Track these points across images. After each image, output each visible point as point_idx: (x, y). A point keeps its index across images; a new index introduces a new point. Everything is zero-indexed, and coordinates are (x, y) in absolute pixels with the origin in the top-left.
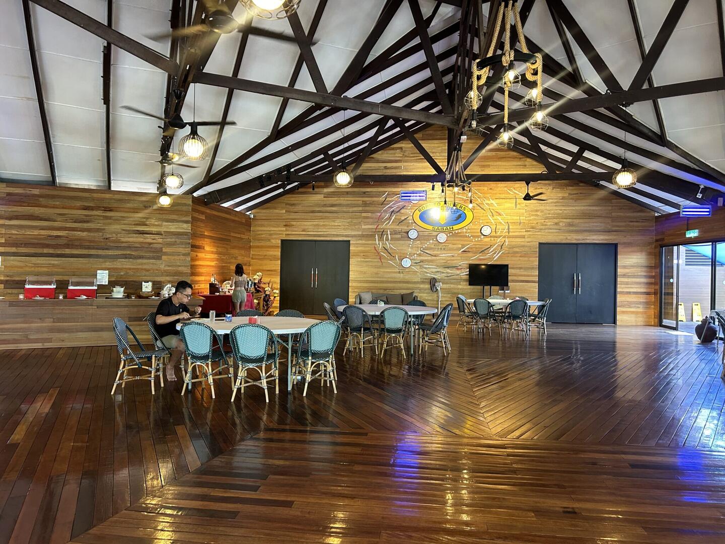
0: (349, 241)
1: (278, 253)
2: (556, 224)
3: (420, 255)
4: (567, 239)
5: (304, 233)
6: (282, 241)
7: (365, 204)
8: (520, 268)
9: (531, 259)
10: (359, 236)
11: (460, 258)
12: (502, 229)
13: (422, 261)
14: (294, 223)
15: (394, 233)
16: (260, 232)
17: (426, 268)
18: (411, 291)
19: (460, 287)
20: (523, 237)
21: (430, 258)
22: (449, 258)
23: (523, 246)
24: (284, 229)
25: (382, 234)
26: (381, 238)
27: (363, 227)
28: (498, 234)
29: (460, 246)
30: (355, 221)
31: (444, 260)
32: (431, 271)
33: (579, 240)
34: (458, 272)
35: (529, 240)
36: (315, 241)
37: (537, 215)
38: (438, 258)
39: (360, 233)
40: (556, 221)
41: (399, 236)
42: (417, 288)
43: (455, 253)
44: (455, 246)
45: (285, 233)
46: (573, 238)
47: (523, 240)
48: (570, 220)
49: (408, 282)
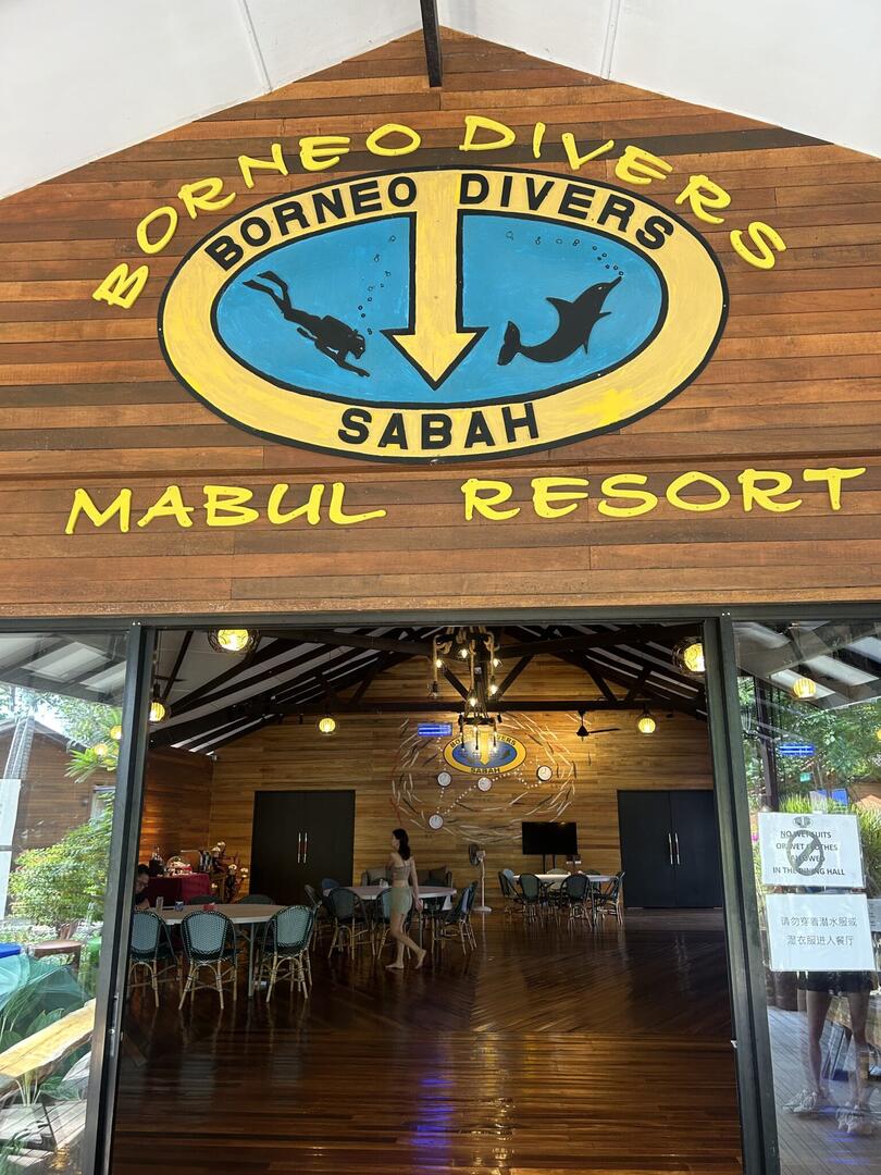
0: (354, 791)
1: (250, 811)
2: (639, 763)
3: (455, 810)
4: (654, 784)
5: (288, 780)
6: (257, 793)
7: (377, 737)
8: (595, 827)
9: (609, 814)
10: (368, 783)
11: (510, 814)
12: (566, 771)
13: (457, 819)
14: (275, 767)
15: (418, 777)
16: (225, 781)
17: (464, 829)
18: (442, 865)
19: (512, 857)
20: (595, 782)
21: (469, 814)
22: (496, 814)
23: (596, 796)
24: (260, 775)
25: (401, 779)
26: (399, 786)
27: (374, 770)
28: (562, 778)
29: (510, 796)
30: (362, 761)
31: (489, 816)
32: (471, 833)
33: (671, 785)
34: (509, 834)
35: (605, 786)
36: (305, 792)
37: (611, 751)
38: (480, 814)
39: (370, 779)
40: (638, 759)
41: (425, 782)
42: (453, 861)
43: (504, 806)
44: (503, 797)
45: (261, 781)
46: (662, 783)
47: (596, 786)
48: (657, 758)
49: (438, 851)
